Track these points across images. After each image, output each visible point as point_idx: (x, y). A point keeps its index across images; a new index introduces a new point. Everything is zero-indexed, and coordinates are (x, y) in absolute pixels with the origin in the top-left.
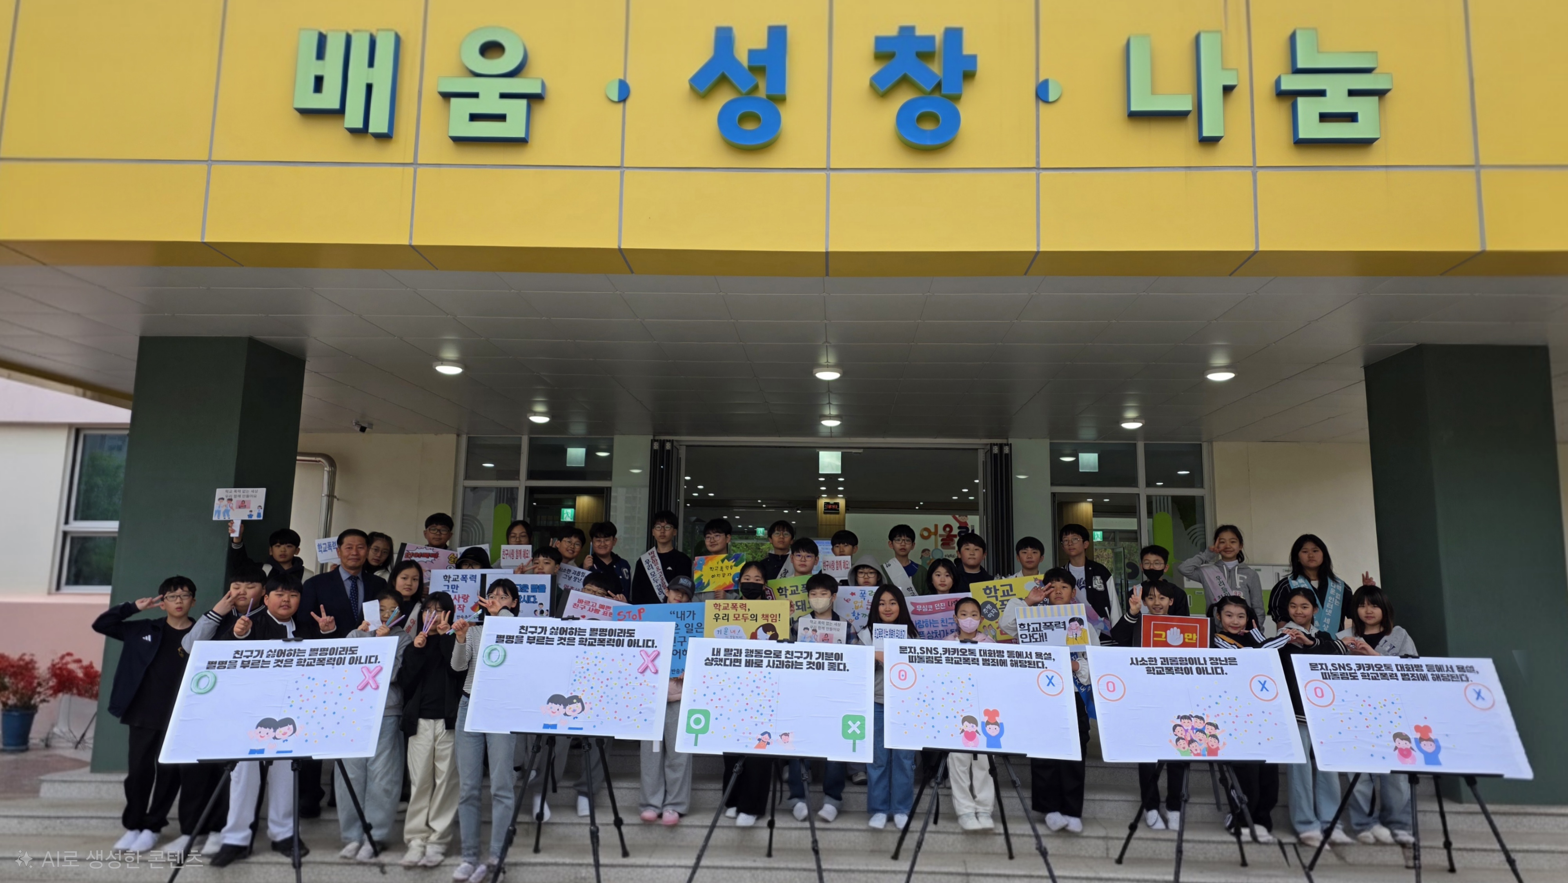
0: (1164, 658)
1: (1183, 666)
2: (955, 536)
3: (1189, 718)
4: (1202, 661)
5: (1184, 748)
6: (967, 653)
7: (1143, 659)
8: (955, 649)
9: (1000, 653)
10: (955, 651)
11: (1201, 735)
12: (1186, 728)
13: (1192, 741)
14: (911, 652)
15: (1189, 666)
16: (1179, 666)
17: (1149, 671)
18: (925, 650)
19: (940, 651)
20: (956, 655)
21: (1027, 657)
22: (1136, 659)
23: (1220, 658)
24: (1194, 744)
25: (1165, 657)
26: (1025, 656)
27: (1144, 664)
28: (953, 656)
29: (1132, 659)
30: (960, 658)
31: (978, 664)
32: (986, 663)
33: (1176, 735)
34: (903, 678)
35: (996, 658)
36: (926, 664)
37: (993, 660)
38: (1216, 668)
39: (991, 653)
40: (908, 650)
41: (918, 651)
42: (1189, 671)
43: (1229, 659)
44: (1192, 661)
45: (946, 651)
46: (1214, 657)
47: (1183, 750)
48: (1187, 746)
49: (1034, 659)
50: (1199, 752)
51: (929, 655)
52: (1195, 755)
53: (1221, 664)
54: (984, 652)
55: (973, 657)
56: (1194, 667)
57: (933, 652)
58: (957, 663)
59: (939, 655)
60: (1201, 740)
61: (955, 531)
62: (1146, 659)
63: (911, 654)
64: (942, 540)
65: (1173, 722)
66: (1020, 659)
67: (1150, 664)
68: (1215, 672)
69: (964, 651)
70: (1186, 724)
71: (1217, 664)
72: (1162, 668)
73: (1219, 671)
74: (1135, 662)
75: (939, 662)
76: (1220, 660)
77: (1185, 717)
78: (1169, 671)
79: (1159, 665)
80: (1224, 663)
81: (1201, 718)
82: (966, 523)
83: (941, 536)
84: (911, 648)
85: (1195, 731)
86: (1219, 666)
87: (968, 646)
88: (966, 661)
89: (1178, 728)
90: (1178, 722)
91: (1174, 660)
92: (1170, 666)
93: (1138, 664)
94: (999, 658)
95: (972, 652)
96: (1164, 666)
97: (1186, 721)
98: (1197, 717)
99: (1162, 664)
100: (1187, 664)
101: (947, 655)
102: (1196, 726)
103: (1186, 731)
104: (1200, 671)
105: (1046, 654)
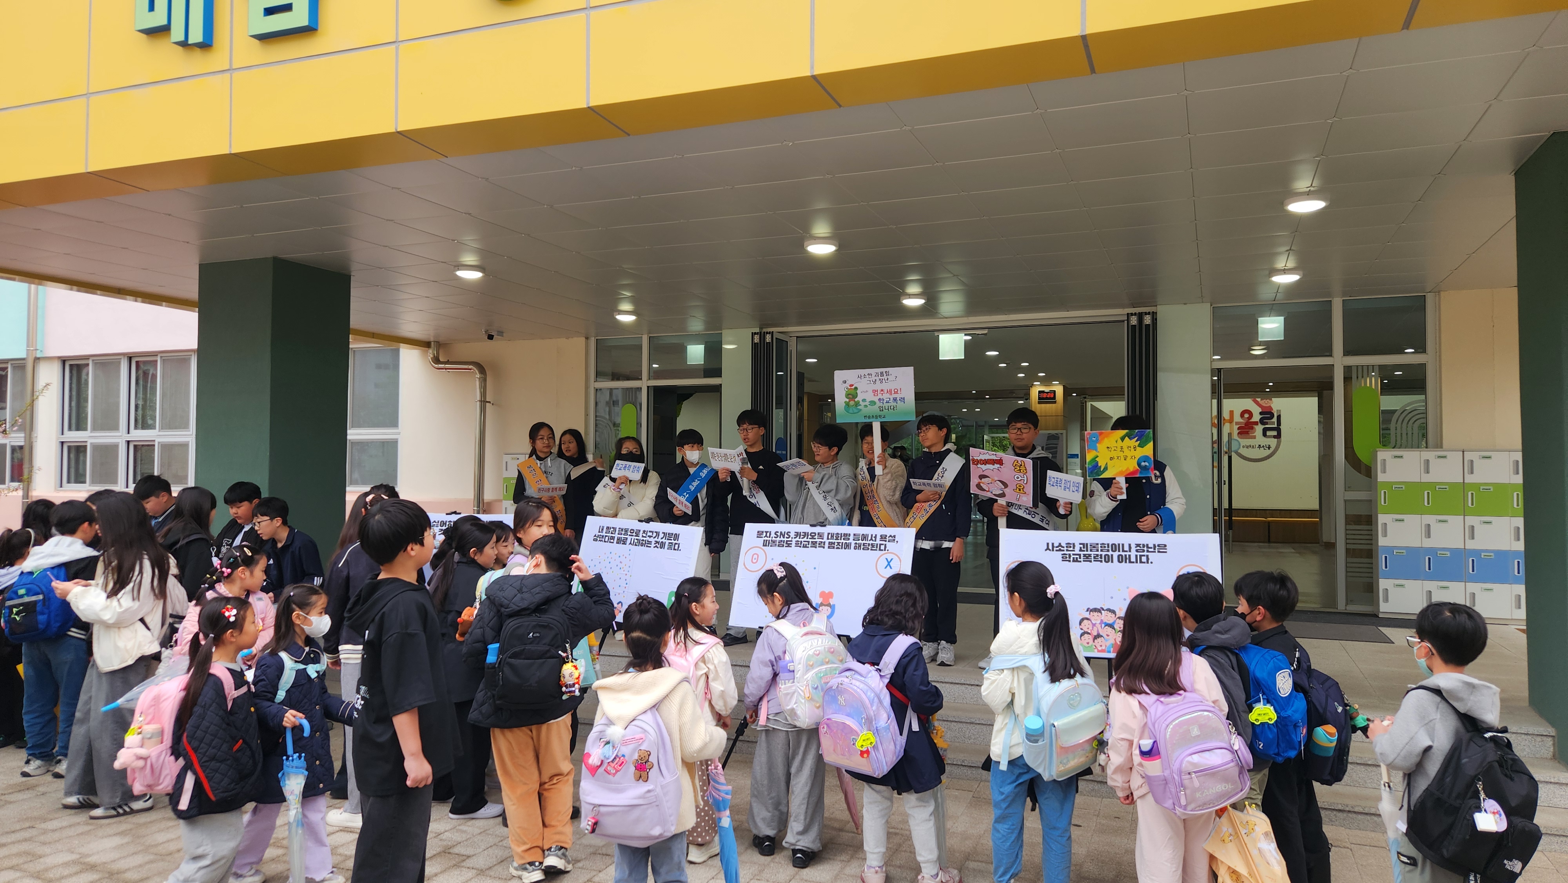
0: (1083, 544)
1: (1104, 553)
2: (1256, 423)
3: (1098, 610)
4: (1126, 548)
5: (1088, 643)
6: (816, 537)
7: (1060, 545)
8: (805, 533)
9: (846, 536)
10: (806, 534)
11: (1109, 629)
12: (1094, 622)
13: (1099, 636)
14: (766, 536)
15: (1110, 553)
16: (1099, 553)
17: (1065, 558)
18: (779, 534)
19: (792, 535)
20: (805, 539)
21: (871, 539)
22: (1053, 544)
23: (1147, 545)
24: (1099, 640)
25: (1085, 542)
26: (869, 539)
27: (1060, 550)
28: (803, 540)
29: (1048, 544)
30: (808, 542)
31: (824, 547)
32: (831, 546)
33: (1082, 629)
34: (754, 561)
35: (842, 541)
36: (777, 548)
37: (838, 543)
38: (1141, 556)
39: (838, 536)
40: (765, 534)
41: (773, 535)
42: (1108, 559)
43: (1159, 546)
44: (1115, 547)
45: (797, 534)
46: (1141, 543)
47: (1087, 645)
48: (1091, 641)
49: (878, 542)
50: (1103, 648)
51: (782, 539)
52: (1099, 651)
53: (1148, 551)
54: (831, 535)
55: (821, 540)
56: (1116, 554)
57: (786, 536)
58: (805, 546)
59: (790, 539)
60: (1108, 635)
61: (1256, 417)
62: (1063, 544)
63: (766, 538)
64: (1239, 429)
65: (1080, 614)
66: (864, 542)
67: (1067, 550)
68: (1139, 560)
69: (813, 535)
70: (1096, 618)
71: (1144, 551)
72: (1080, 555)
73: (1144, 559)
74: (1050, 547)
75: (789, 545)
76: (1148, 547)
77: (1095, 610)
78: (1087, 558)
79: (1077, 551)
80: (1152, 550)
81: (1113, 612)
82: (1270, 408)
83: (1237, 423)
84: (767, 532)
85: (1103, 625)
86: (1145, 553)
87: (818, 529)
88: (814, 544)
89: (1085, 621)
90: (1087, 615)
91: (1094, 546)
92: (1089, 553)
93: (1053, 550)
94: (844, 541)
95: (821, 535)
96: (1082, 553)
97: (1096, 614)
98: (1109, 610)
99: (1081, 550)
100: (1108, 551)
101: (797, 539)
102: (1105, 621)
103: (1094, 625)
104: (1121, 559)
105: (890, 536)
